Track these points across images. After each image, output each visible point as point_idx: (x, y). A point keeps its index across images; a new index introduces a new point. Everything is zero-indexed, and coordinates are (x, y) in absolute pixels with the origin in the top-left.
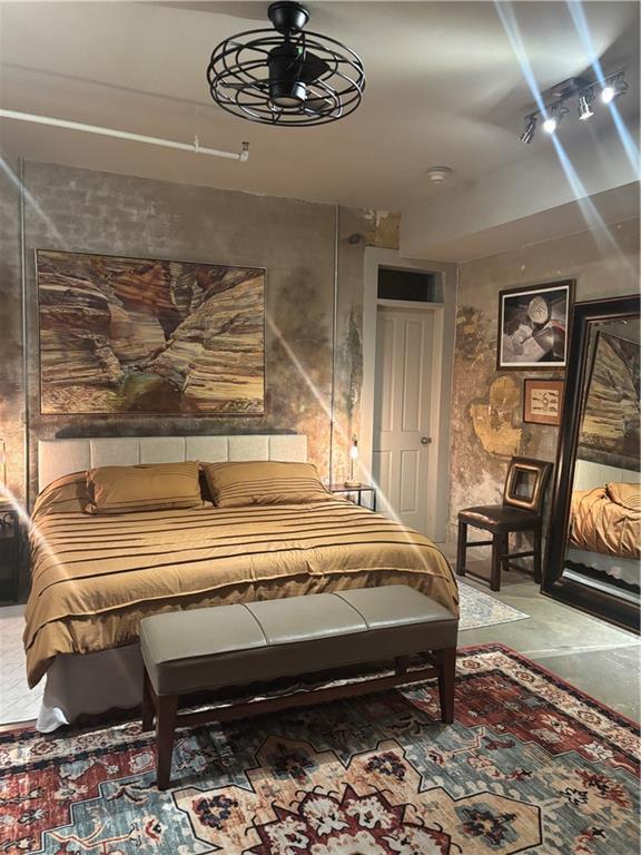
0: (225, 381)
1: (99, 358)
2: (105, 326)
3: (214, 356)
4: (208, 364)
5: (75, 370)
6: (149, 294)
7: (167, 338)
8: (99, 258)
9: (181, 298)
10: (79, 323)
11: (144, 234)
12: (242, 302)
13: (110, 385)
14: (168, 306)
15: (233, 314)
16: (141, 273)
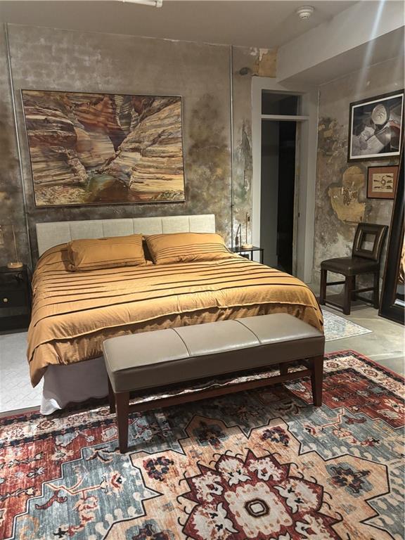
0: (157, 179)
1: (71, 166)
2: (73, 143)
3: (148, 161)
4: (145, 167)
5: (55, 175)
6: (102, 119)
7: (116, 150)
8: (65, 94)
9: (124, 121)
10: (56, 142)
11: (95, 75)
12: (166, 121)
13: (79, 185)
14: (116, 127)
15: (160, 130)
16: (95, 104)
